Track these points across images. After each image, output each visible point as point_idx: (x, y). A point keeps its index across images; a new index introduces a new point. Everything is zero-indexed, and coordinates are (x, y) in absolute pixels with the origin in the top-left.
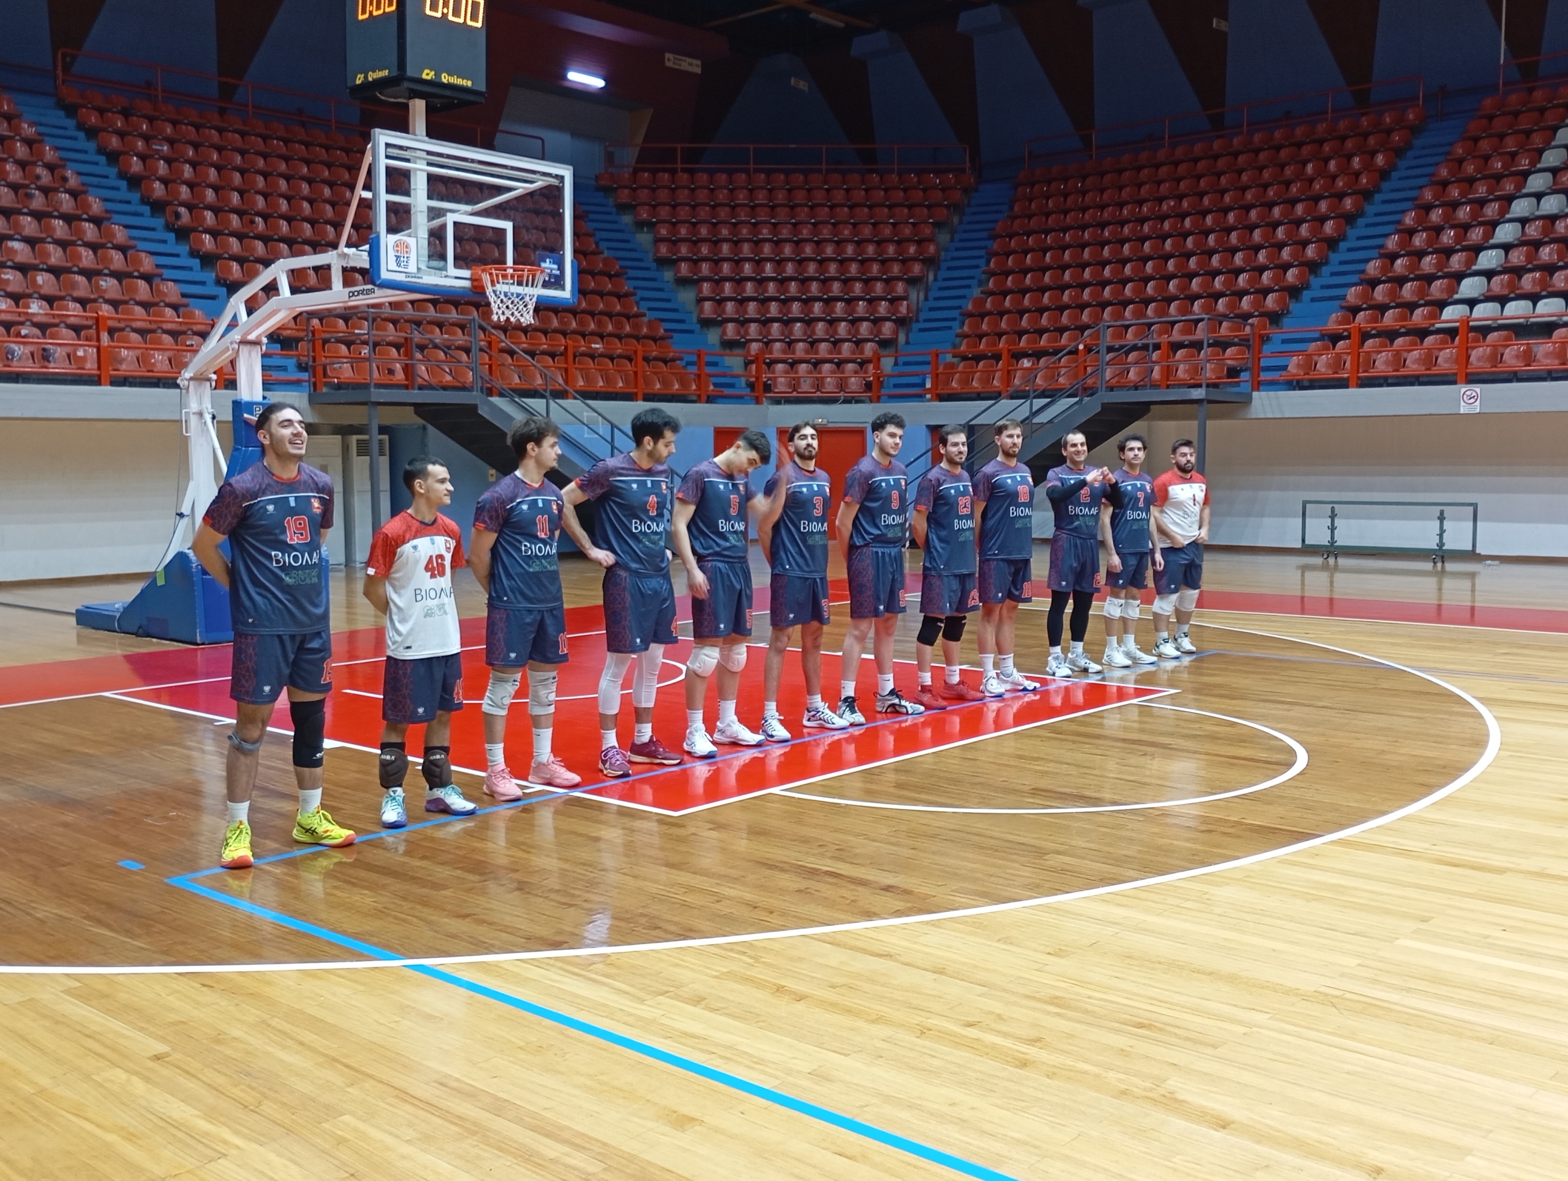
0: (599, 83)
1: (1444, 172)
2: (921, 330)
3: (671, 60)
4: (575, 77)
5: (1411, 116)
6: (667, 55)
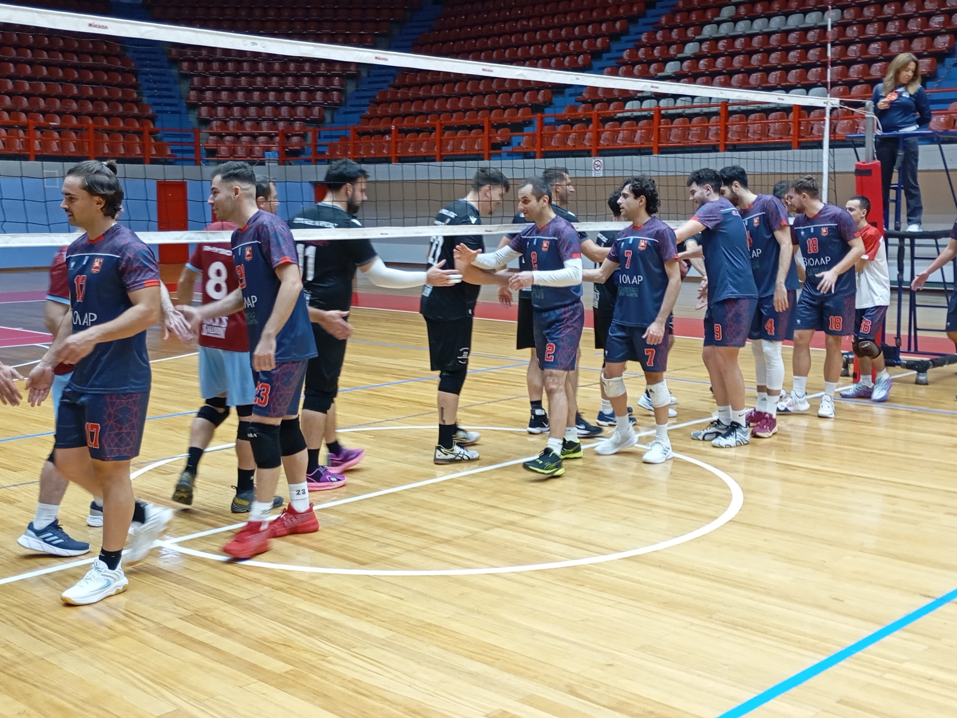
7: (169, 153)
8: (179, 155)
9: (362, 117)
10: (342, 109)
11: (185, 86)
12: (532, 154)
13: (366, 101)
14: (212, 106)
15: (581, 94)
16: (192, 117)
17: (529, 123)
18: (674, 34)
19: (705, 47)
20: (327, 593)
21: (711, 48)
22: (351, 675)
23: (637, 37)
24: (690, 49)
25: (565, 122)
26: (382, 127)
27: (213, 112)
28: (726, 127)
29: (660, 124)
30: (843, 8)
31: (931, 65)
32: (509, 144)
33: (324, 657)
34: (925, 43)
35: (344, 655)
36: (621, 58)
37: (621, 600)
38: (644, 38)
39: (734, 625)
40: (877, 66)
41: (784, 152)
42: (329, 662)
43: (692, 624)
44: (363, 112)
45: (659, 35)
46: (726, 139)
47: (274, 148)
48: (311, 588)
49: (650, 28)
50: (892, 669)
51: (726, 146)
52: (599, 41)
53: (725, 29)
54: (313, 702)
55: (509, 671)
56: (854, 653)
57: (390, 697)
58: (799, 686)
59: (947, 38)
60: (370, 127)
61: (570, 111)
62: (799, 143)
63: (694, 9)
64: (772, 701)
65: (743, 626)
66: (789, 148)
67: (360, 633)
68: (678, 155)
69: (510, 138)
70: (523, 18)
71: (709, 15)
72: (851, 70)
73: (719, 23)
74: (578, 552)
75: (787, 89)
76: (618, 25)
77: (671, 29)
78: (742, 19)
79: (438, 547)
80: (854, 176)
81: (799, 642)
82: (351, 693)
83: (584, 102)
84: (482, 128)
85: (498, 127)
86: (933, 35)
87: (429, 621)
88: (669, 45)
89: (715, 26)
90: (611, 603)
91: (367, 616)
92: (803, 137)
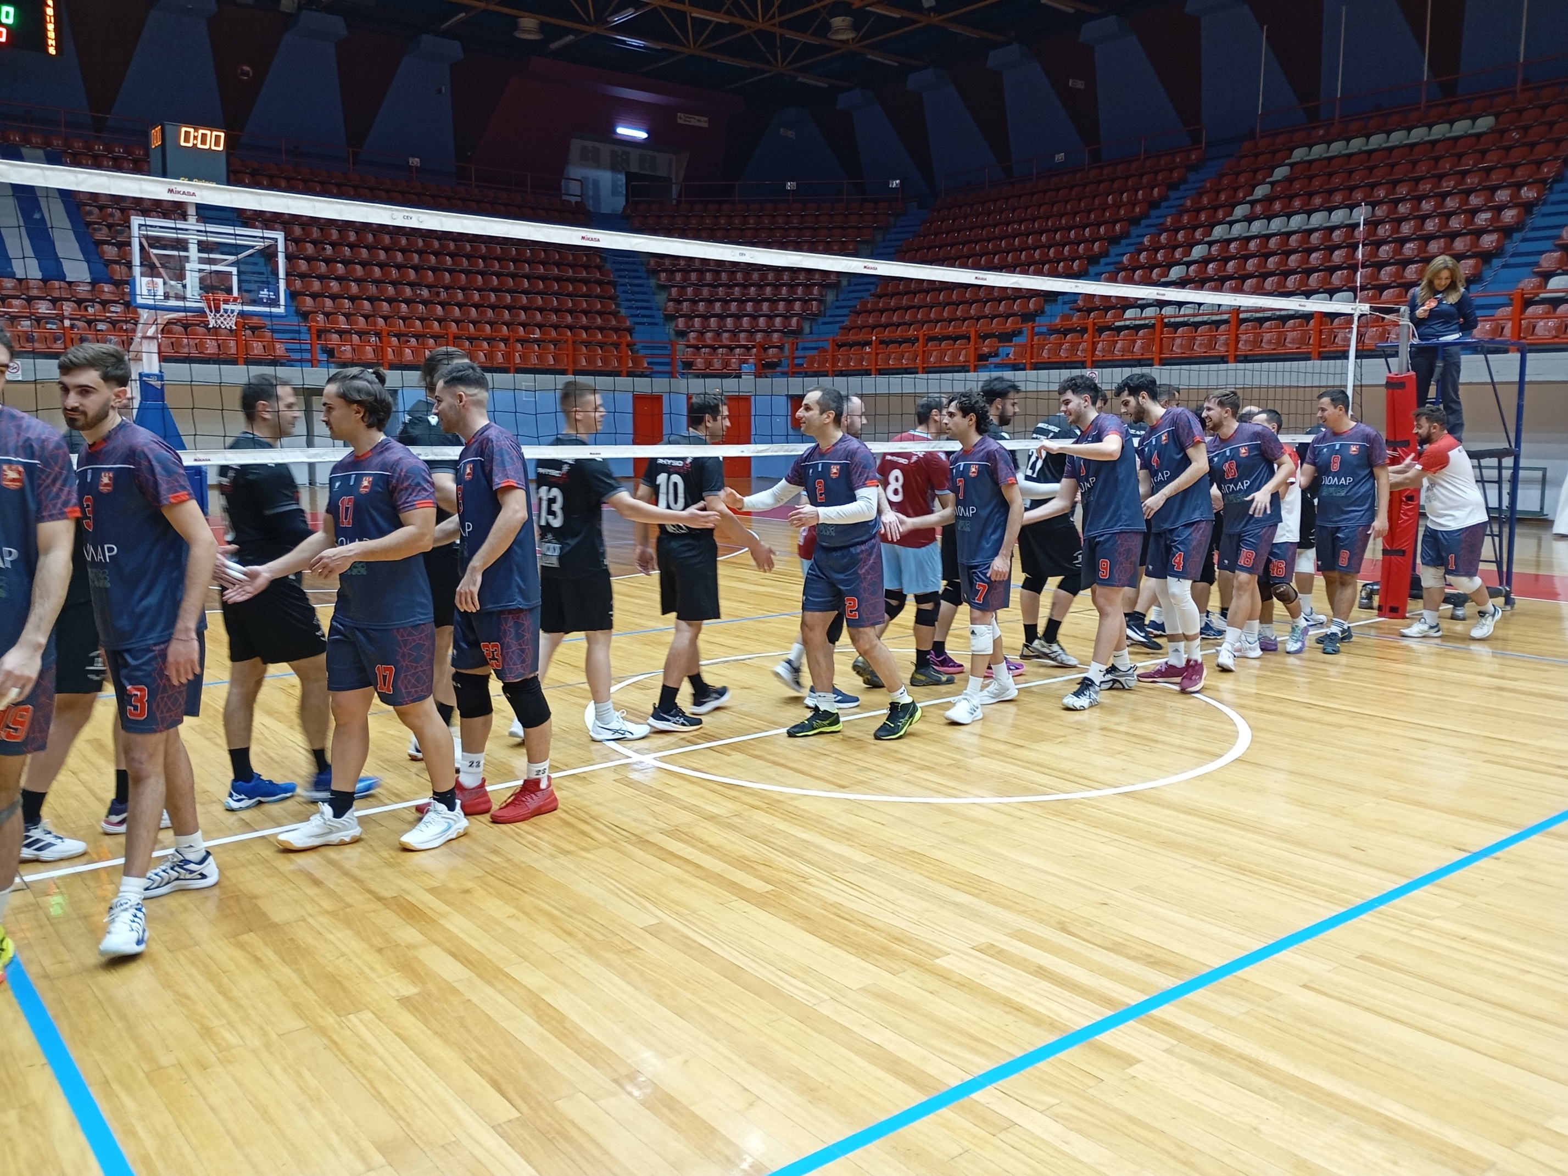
0: (643, 135)
1: (1189, 203)
2: (824, 323)
3: (682, 118)
4: (622, 131)
5: (1193, 157)
6: (679, 114)
7: (646, 365)
8: (656, 368)
9: (841, 328)
10: (821, 320)
11: (661, 297)
12: (1022, 366)
13: (845, 311)
14: (690, 317)
15: (1075, 302)
16: (670, 329)
17: (1019, 333)
18: (1181, 236)
19: (1214, 249)
20: (806, 815)
21: (1221, 251)
22: (832, 898)
23: (1139, 240)
24: (1198, 252)
25: (1057, 331)
26: (861, 337)
27: (690, 324)
28: (1237, 336)
29: (1162, 333)
30: (1374, 205)
31: (1475, 267)
32: (996, 355)
33: (804, 879)
34: (1469, 242)
35: (825, 878)
36: (1122, 262)
37: (1116, 837)
38: (1146, 240)
39: (1241, 869)
40: (1413, 267)
41: (1302, 363)
42: (810, 884)
43: (1194, 866)
44: (843, 322)
45: (1163, 238)
46: (1236, 349)
47: (751, 361)
48: (791, 809)
49: (1153, 230)
50: (1421, 926)
51: (1236, 356)
52: (1097, 244)
53: (1237, 229)
54: (794, 924)
55: (996, 904)
56: (1376, 907)
57: (872, 923)
58: (1314, 938)
59: (1495, 237)
60: (851, 337)
61: (1062, 321)
62: (1320, 353)
63: (1204, 209)
64: (1284, 952)
65: (1250, 871)
66: (1309, 359)
67: (841, 857)
68: (1183, 367)
69: (998, 348)
70: (1014, 222)
71: (1220, 214)
72: (1383, 272)
73: (1231, 224)
74: (1069, 786)
75: (1308, 294)
76: (1118, 227)
77: (1177, 231)
78: (1258, 218)
79: (920, 774)
80: (1384, 390)
81: (1315, 892)
82: (833, 917)
83: (1079, 310)
84: (969, 338)
85: (985, 337)
86: (1479, 233)
87: (912, 849)
88: (1174, 248)
89: (1227, 226)
90: (1105, 840)
91: (848, 840)
92: (1325, 347)
